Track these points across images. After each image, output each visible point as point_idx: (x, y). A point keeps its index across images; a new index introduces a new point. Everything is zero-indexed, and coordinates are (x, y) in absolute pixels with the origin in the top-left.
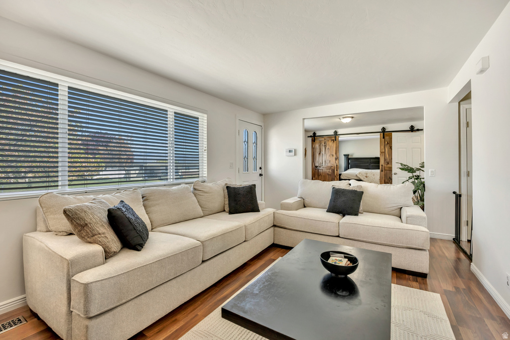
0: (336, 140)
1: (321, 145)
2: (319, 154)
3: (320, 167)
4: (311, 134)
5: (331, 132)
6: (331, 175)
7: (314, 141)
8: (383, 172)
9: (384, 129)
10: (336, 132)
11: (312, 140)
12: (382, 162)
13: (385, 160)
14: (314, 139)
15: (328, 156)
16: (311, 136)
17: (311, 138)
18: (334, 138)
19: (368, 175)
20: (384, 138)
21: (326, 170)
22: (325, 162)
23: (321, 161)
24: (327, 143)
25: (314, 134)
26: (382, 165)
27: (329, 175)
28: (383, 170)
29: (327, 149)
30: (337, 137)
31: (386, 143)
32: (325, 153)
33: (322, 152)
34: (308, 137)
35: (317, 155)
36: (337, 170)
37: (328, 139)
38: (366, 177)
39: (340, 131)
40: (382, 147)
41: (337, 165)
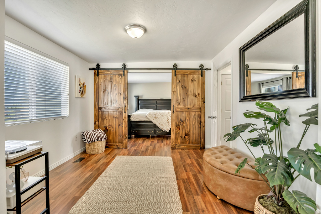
0: (124, 75)
1: (107, 80)
2: (104, 92)
3: (104, 108)
4: (94, 66)
5: (118, 65)
6: (118, 118)
7: (98, 75)
8: (175, 114)
9: (175, 66)
10: (124, 66)
11: (95, 74)
12: (173, 103)
13: (177, 100)
14: (98, 72)
15: (114, 95)
16: (93, 69)
17: (93, 72)
18: (122, 73)
19: (157, 116)
20: (175, 75)
21: (112, 113)
22: (111, 102)
23: (106, 101)
24: (114, 78)
25: (98, 65)
26: (174, 106)
27: (116, 118)
28: (175, 111)
29: (113, 86)
30: (126, 71)
31: (178, 81)
32: (111, 91)
33: (107, 89)
34: (90, 69)
35: (102, 93)
36: (125, 112)
37: (115, 73)
38: (156, 118)
39: (129, 65)
40: (174, 86)
41: (125, 106)
